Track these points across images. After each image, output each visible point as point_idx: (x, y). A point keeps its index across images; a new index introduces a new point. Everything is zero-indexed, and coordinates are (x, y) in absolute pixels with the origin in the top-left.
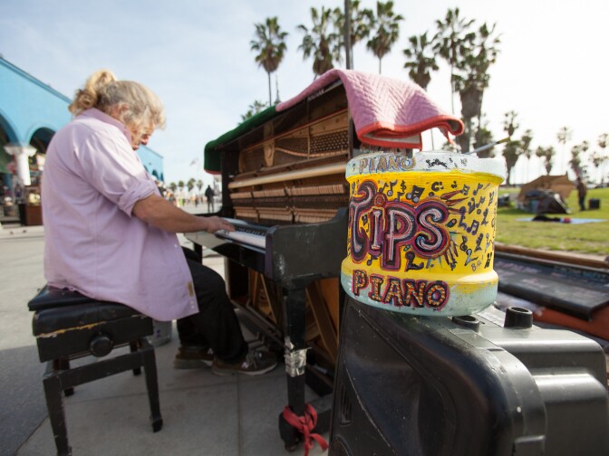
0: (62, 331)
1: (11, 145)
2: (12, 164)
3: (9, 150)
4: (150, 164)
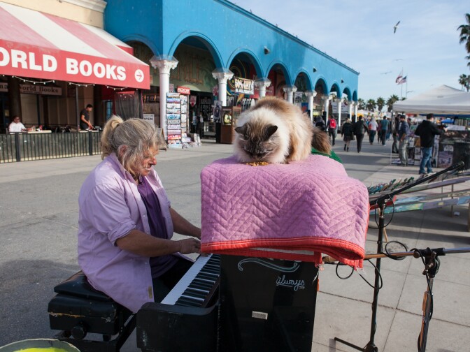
0: (61, 314)
1: (216, 72)
2: (216, 87)
3: (214, 75)
4: (342, 82)
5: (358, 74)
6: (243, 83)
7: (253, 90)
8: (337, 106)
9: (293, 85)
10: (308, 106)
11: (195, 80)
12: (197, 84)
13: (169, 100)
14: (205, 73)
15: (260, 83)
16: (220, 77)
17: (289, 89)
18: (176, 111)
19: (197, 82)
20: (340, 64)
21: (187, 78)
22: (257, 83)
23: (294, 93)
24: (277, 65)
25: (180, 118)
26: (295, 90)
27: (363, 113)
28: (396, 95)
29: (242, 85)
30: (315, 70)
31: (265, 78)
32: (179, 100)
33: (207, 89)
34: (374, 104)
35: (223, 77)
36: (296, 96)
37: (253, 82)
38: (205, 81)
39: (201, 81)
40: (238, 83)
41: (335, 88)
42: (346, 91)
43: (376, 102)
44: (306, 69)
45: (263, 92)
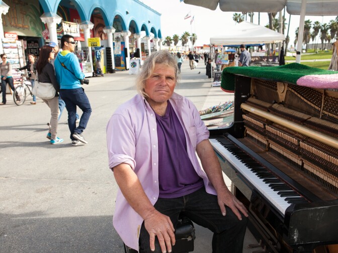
1: (45, 16)
2: (46, 31)
3: (43, 20)
4: (149, 22)
5: (160, 15)
6: (70, 26)
7: (79, 33)
8: (147, 43)
9: (112, 27)
10: (124, 45)
11: (21, 25)
12: (23, 28)
13: (5, 45)
14: (30, 18)
15: (85, 26)
16: (49, 21)
17: (108, 30)
18: (14, 56)
19: (23, 27)
20: (146, 7)
21: (13, 23)
22: (82, 26)
23: (113, 34)
24: (96, 9)
25: (19, 63)
26: (114, 30)
27: (165, 48)
28: (187, 32)
29: (69, 28)
30: (127, 13)
31: (88, 21)
32: (15, 45)
33: (33, 34)
34: (171, 40)
35: (53, 21)
36: (115, 36)
37: (78, 25)
38: (31, 26)
39: (26, 26)
40: (65, 26)
41: (144, 28)
42: (153, 30)
43: (172, 38)
44: (120, 11)
45: (88, 34)
